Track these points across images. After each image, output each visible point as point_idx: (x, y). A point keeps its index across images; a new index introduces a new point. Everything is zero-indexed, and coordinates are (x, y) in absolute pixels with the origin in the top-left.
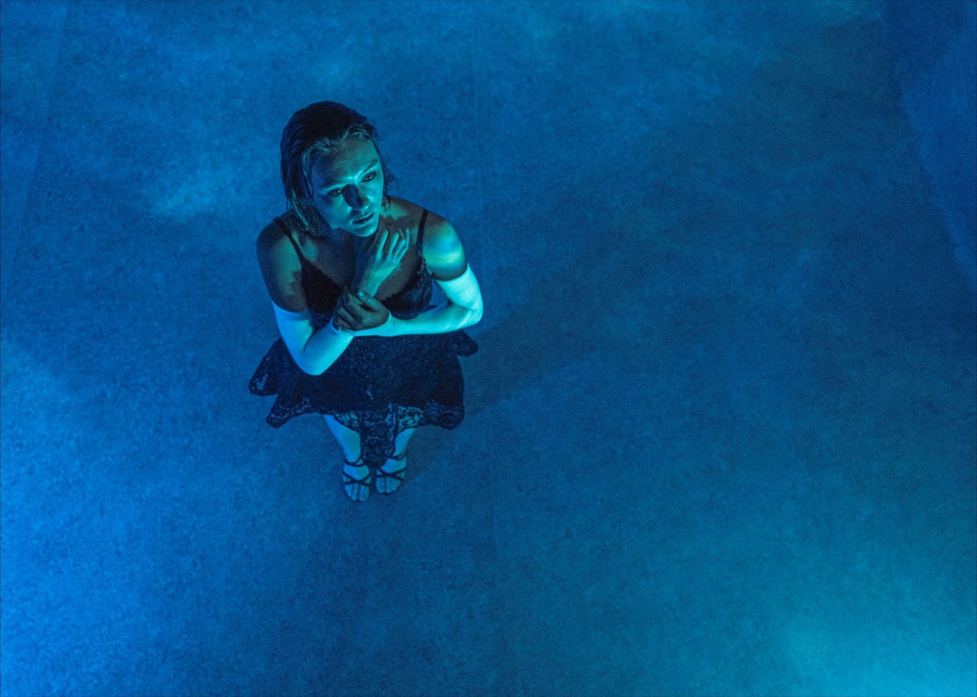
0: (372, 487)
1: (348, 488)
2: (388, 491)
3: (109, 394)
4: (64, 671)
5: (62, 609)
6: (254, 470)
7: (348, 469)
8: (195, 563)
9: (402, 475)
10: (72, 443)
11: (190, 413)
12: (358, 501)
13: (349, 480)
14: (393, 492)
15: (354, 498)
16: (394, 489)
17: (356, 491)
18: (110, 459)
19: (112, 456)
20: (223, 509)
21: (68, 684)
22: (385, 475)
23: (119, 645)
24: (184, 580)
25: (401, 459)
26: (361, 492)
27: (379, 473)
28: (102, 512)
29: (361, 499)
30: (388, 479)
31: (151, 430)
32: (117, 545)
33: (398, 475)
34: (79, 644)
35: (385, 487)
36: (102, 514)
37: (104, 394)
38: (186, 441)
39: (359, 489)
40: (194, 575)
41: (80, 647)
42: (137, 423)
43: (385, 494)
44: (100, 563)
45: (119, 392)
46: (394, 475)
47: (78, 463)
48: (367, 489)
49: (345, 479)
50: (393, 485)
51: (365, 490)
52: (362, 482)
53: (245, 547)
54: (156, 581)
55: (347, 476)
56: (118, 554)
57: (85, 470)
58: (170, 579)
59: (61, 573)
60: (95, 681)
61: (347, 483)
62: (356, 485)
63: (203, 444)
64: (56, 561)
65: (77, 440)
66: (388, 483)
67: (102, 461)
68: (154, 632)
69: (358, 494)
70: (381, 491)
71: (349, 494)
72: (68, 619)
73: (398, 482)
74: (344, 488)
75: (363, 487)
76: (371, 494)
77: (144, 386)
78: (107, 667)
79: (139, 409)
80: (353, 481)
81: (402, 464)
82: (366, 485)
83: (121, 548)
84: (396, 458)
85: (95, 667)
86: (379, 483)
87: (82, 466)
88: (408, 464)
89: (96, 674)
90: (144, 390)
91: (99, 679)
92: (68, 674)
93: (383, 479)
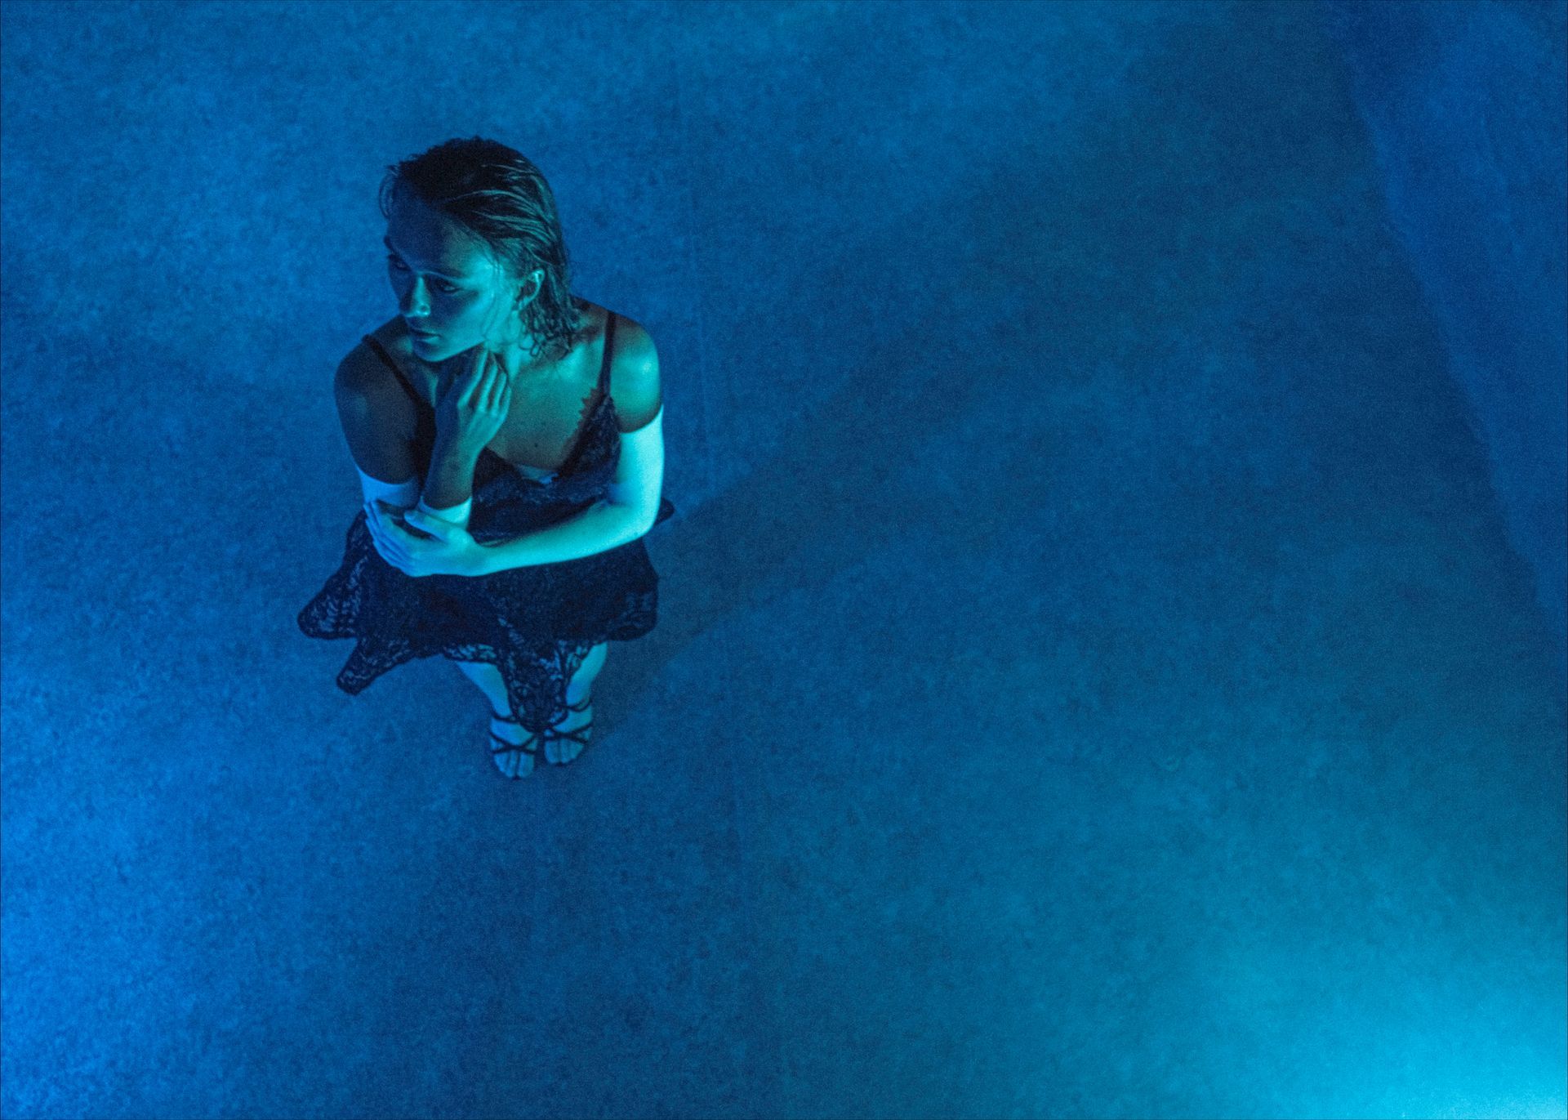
0: (539, 756)
1: (499, 760)
2: (565, 760)
3: (97, 619)
4: (36, 1074)
5: (28, 975)
6: (344, 734)
7: (497, 727)
8: (250, 890)
9: (587, 735)
10: (39, 700)
11: (232, 645)
12: (516, 778)
13: (501, 746)
14: (571, 762)
15: (510, 774)
16: (573, 756)
17: (513, 763)
18: (100, 723)
19: (104, 718)
20: (292, 803)
21: (46, 1094)
22: (558, 736)
23: (129, 1029)
24: (235, 918)
25: (586, 707)
26: (522, 763)
27: (548, 733)
28: (91, 812)
29: (521, 774)
30: (563, 742)
31: (166, 676)
32: (120, 866)
33: (580, 735)
34: (62, 1028)
35: (559, 755)
36: (91, 816)
37: (87, 620)
38: (226, 692)
39: (519, 760)
40: (250, 908)
41: (64, 1033)
42: (143, 665)
43: (560, 764)
44: (92, 896)
45: (113, 615)
46: (572, 736)
47: (48, 731)
48: (531, 758)
49: (494, 745)
50: (571, 751)
51: (527, 761)
52: (522, 749)
53: (333, 860)
54: (188, 921)
55: (497, 739)
56: (124, 879)
57: (60, 743)
58: (210, 917)
59: (27, 915)
60: (92, 1088)
61: (498, 751)
62: (513, 753)
63: (254, 696)
64: (18, 896)
65: (47, 695)
66: (564, 749)
67: (88, 726)
68: (187, 1004)
69: (517, 767)
70: (552, 760)
71: (502, 769)
72: (40, 991)
73: (580, 747)
74: (493, 758)
75: (523, 756)
76: (536, 767)
77: (151, 604)
78: (113, 1063)
79: (145, 642)
80: (508, 747)
81: (585, 717)
82: (528, 752)
83: (127, 869)
84: (574, 708)
85: (90, 1066)
86: (549, 748)
87: (56, 734)
88: (594, 717)
89: (92, 1077)
90: (151, 612)
91: (98, 1084)
92: (44, 1080)
93: (555, 743)
